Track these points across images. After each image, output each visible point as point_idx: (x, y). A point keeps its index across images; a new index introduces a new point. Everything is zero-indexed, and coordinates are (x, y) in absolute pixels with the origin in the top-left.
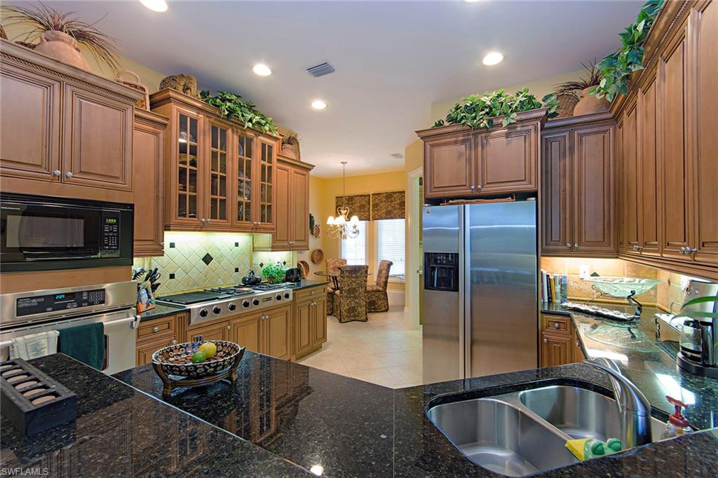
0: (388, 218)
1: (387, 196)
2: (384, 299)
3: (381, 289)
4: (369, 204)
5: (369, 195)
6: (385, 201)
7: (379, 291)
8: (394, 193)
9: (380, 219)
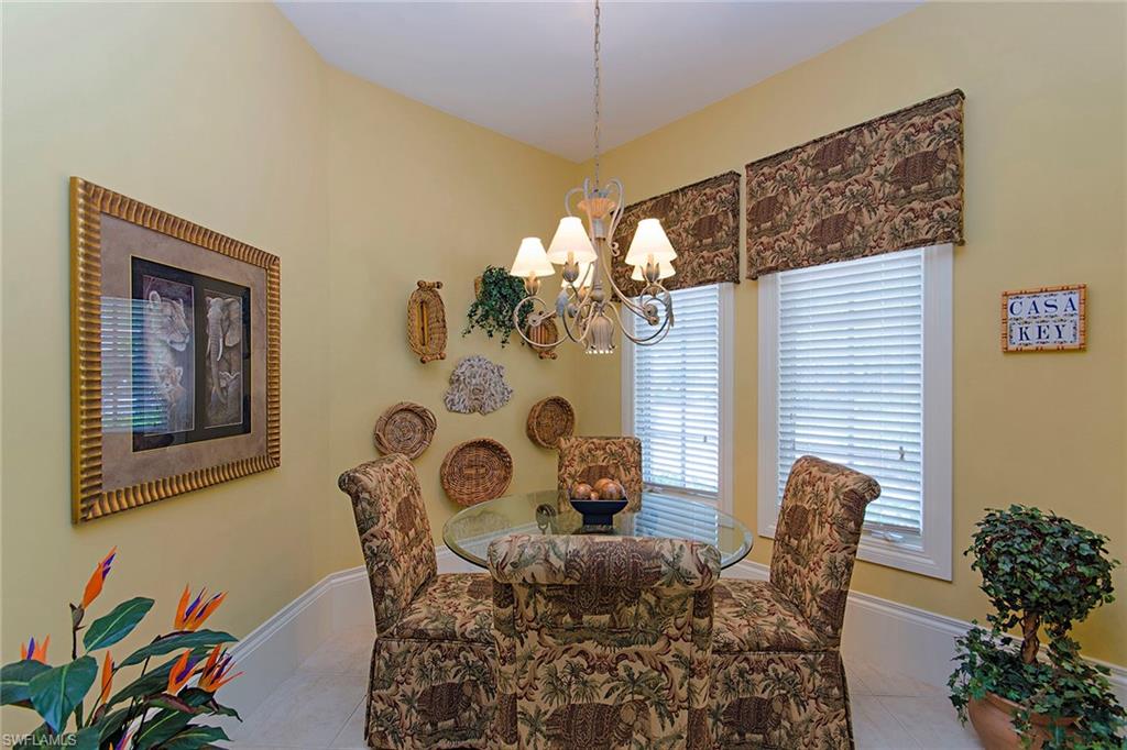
0: (827, 258)
1: (821, 155)
2: (822, 695)
3: (802, 633)
4: (736, 215)
5: (734, 176)
6: (813, 181)
7: (795, 647)
8: (859, 128)
9: (786, 267)
